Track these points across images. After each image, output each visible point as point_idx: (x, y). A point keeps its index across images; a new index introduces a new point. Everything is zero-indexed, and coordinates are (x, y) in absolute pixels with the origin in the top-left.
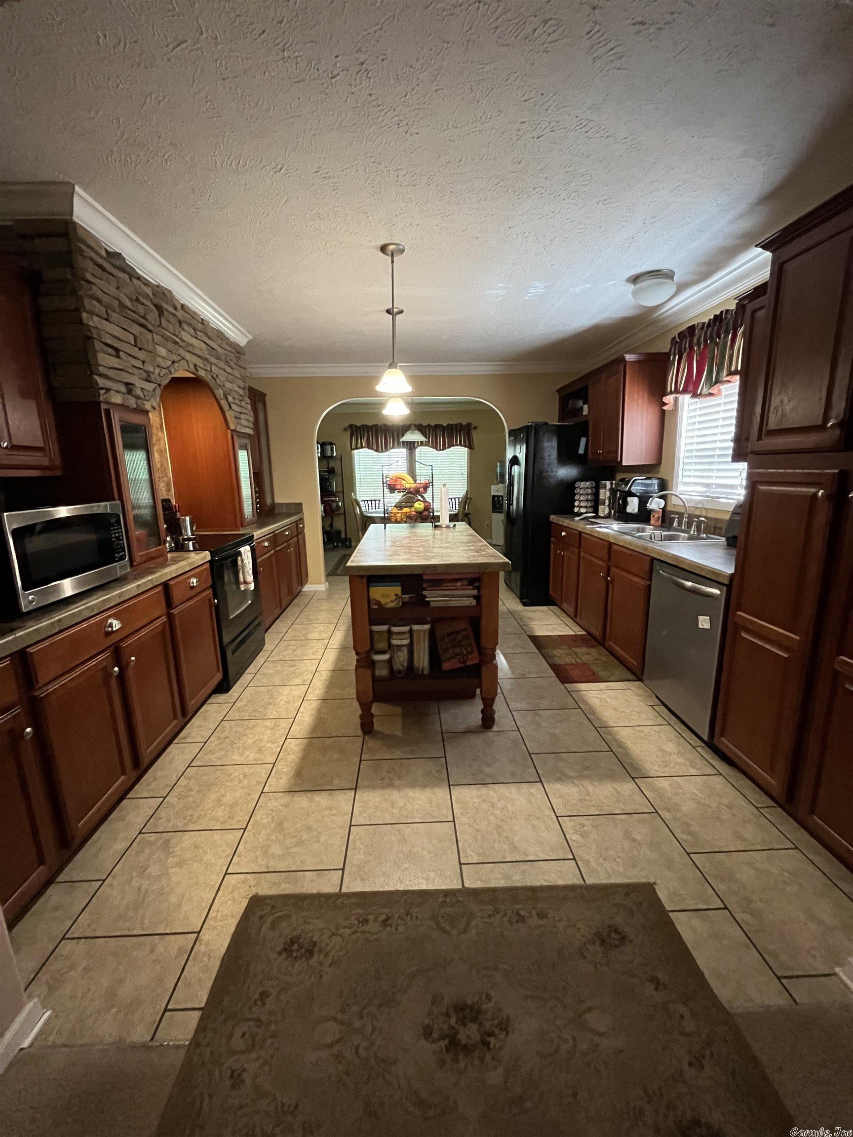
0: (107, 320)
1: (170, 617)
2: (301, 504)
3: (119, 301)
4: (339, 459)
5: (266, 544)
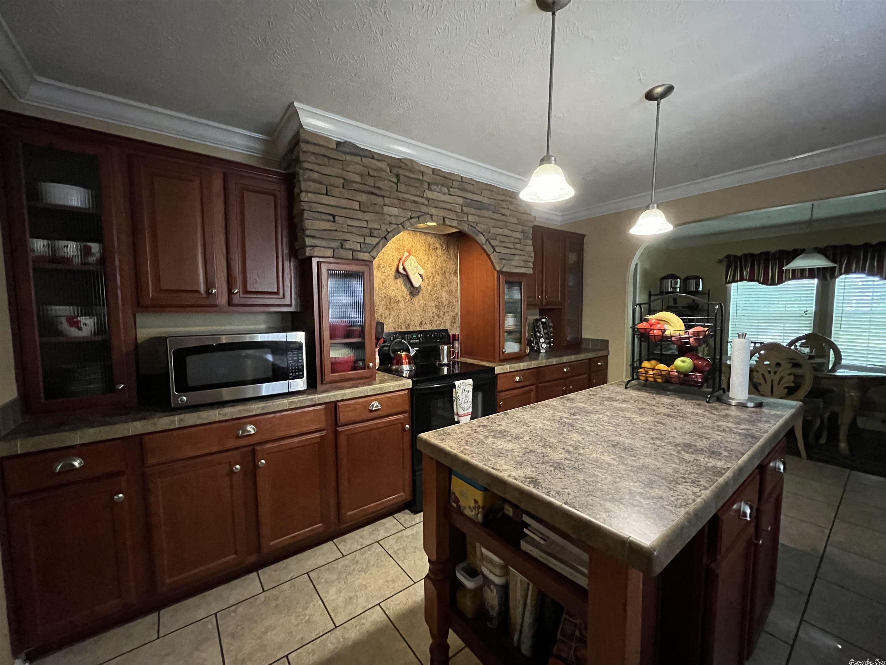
0: (327, 194)
1: (336, 432)
2: (607, 341)
3: (344, 179)
4: (705, 294)
5: (517, 379)
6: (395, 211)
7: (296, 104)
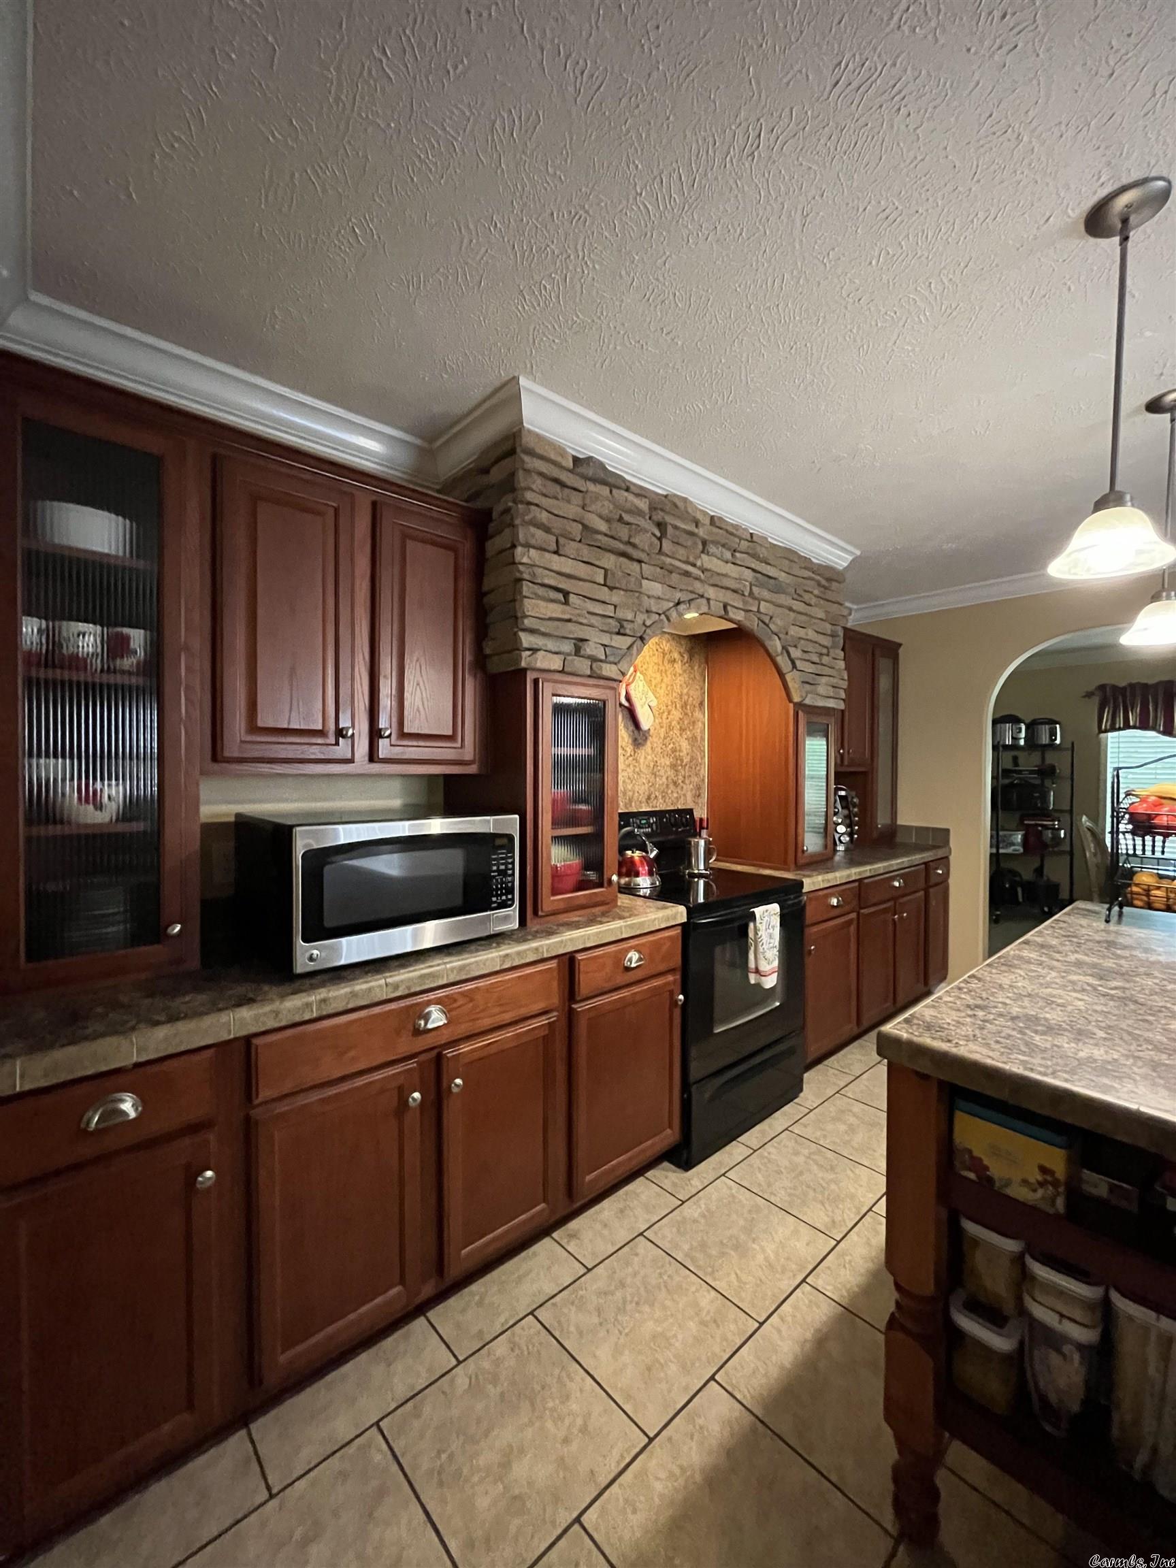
0: (556, 552)
1: (571, 1015)
2: (947, 831)
3: (583, 524)
4: (1067, 749)
5: (834, 901)
6: (655, 588)
7: (523, 381)
